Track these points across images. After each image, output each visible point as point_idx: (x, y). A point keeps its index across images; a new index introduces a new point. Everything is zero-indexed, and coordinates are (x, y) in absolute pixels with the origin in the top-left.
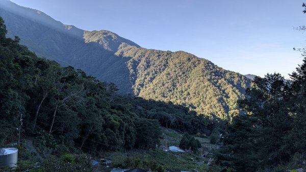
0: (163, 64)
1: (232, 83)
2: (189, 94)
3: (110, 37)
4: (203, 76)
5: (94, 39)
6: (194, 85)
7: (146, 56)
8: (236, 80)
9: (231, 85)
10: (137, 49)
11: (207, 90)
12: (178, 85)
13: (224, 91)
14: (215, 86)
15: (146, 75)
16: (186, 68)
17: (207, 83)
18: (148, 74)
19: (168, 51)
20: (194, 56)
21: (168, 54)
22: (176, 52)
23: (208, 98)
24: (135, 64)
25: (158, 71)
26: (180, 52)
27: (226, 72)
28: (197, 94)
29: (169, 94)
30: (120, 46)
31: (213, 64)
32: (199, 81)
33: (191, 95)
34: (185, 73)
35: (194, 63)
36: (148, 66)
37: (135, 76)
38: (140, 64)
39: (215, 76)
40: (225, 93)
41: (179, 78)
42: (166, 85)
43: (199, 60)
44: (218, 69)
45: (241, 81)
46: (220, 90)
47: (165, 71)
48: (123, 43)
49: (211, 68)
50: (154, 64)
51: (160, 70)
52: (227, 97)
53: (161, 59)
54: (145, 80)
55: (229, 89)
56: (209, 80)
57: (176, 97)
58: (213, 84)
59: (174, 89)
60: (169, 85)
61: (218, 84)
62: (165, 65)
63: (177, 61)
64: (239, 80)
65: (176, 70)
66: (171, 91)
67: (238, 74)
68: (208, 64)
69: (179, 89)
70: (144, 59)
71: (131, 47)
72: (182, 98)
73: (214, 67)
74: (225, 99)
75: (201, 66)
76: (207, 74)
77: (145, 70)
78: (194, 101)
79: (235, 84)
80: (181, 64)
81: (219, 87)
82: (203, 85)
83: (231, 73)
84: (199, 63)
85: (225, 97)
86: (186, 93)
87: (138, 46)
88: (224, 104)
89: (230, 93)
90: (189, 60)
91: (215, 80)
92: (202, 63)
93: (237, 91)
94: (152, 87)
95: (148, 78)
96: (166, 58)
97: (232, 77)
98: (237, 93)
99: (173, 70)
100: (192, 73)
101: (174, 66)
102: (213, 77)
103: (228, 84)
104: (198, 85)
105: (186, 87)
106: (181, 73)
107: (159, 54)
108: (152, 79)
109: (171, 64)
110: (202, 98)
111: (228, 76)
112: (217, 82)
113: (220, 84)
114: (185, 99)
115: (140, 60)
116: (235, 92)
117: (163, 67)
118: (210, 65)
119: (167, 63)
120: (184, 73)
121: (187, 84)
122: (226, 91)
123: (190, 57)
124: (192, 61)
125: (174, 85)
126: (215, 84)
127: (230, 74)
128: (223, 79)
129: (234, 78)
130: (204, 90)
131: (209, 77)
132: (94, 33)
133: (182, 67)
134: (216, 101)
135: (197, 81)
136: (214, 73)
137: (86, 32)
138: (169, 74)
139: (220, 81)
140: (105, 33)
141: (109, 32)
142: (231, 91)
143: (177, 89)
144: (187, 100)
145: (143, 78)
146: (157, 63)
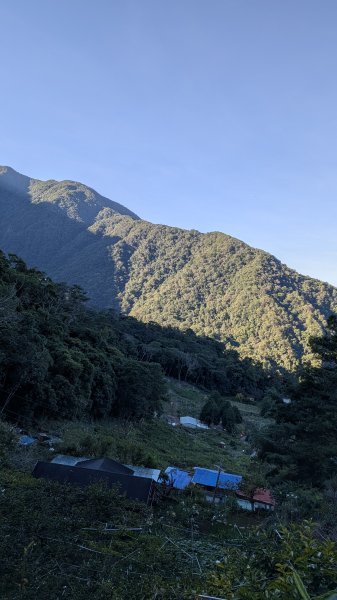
0: (181, 255)
1: (313, 301)
2: (227, 317)
3: (82, 195)
4: (257, 284)
5: (50, 197)
6: (238, 300)
7: (150, 236)
8: (320, 296)
9: (311, 305)
10: (132, 221)
11: (263, 312)
12: (208, 298)
13: (295, 317)
14: (280, 305)
15: (146, 274)
16: (226, 266)
17: (264, 298)
18: (151, 272)
19: (193, 231)
20: (243, 245)
21: (192, 236)
22: (209, 234)
23: (264, 327)
24: (127, 252)
25: (171, 267)
26: (217, 234)
27: (302, 279)
28: (242, 318)
29: (189, 315)
30: (100, 213)
31: (278, 262)
32: (249, 292)
33: (232, 320)
34: (224, 276)
35: (241, 257)
36: (152, 258)
37: (125, 275)
38: (136, 253)
39: (282, 285)
40: (297, 320)
41: (211, 284)
42: (185, 297)
43: (252, 252)
44: (287, 273)
45: (330, 299)
46: (289, 313)
47: (184, 270)
48: (106, 209)
49: (274, 269)
50: (163, 254)
51: (174, 266)
52: (302, 327)
53: (178, 245)
54: (145, 284)
55: (306, 312)
56: (268, 292)
57: (203, 320)
58: (276, 300)
59: (199, 306)
60: (190, 296)
61: (285, 302)
62: (184, 258)
63: (209, 251)
64: (326, 297)
65: (207, 268)
66: (194, 309)
67: (325, 285)
68: (269, 260)
69: (210, 306)
70: (144, 243)
71: (121, 217)
72: (214, 324)
73: (280, 268)
74: (296, 331)
75: (256, 264)
76: (265, 280)
77: (144, 265)
78: (237, 331)
79: (319, 303)
80: (217, 257)
81: (286, 307)
82: (256, 301)
83: (313, 283)
84: (251, 259)
85: (298, 327)
86: (221, 314)
87: (135, 217)
88: (294, 341)
89: (307, 321)
90: (233, 250)
91: (281, 294)
92: (258, 258)
93: (321, 317)
94: (156, 299)
95: (151, 280)
96: (188, 243)
97: (313, 290)
98: (320, 322)
99: (201, 268)
100: (237, 275)
101: (202, 260)
102: (277, 287)
103: (305, 303)
104: (246, 301)
105: (223, 303)
106: (215, 276)
107: (175, 234)
108: (157, 284)
109: (197, 256)
110: (252, 325)
111: (305, 287)
112: (285, 297)
113: (289, 302)
114: (219, 326)
115: (136, 245)
116: (316, 319)
117: (182, 261)
118: (272, 262)
119: (190, 254)
120: (220, 275)
121: (225, 298)
122: (299, 317)
123: (235, 246)
124: (238, 253)
125: (200, 298)
126: (279, 301)
127: (311, 284)
128: (295, 293)
129: (317, 291)
130: (258, 310)
131: (269, 287)
132: (51, 184)
133: (218, 263)
134: (279, 335)
135: (245, 292)
136: (280, 279)
137: (35, 181)
138: (192, 275)
139: (289, 296)
140: (72, 186)
141: (80, 184)
142: (309, 317)
143: (205, 306)
144: (223, 328)
145: (140, 281)
146: (170, 252)
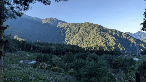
0: (77, 30)
2: (90, 42)
3: (54, 20)
4: (96, 33)
5: (46, 22)
6: (92, 37)
7: (70, 27)
9: (111, 36)
10: (65, 24)
11: (98, 39)
12: (84, 38)
14: (103, 37)
15: (69, 36)
16: (88, 30)
17: (98, 36)
18: (70, 35)
19: (80, 23)
20: (92, 24)
21: (80, 24)
22: (84, 23)
23: (99, 43)
24: (65, 31)
25: (75, 33)
26: (86, 23)
27: (109, 29)
28: (93, 42)
29: (80, 44)
30: (58, 24)
31: (102, 27)
32: (94, 35)
34: (88, 32)
36: (71, 32)
37: (64, 37)
38: (67, 31)
39: (103, 32)
40: (108, 40)
41: (85, 35)
43: (95, 25)
44: (104, 29)
45: (117, 33)
46: (105, 38)
47: (78, 33)
48: (60, 23)
49: (101, 28)
50: (73, 30)
51: (76, 33)
53: (77, 27)
55: (110, 37)
57: (84, 44)
58: (101, 36)
59: (82, 41)
60: (80, 39)
61: (104, 36)
63: (84, 27)
64: (115, 33)
65: (84, 31)
66: (81, 42)
67: (115, 30)
69: (85, 41)
70: (68, 28)
71: (63, 24)
72: (86, 45)
73: (102, 28)
75: (96, 28)
76: (99, 32)
79: (114, 35)
80: (86, 28)
82: (96, 37)
83: (111, 30)
84: (95, 27)
85: (108, 42)
86: (88, 42)
87: (67, 23)
88: (107, 45)
90: (90, 26)
91: (103, 34)
92: (96, 26)
93: (114, 38)
94: (72, 41)
95: (70, 37)
96: (79, 26)
98: (114, 39)
99: (82, 32)
100: (91, 31)
102: (102, 33)
104: (94, 37)
105: (88, 39)
106: (86, 33)
107: (76, 25)
108: (72, 37)
110: (96, 43)
111: (110, 31)
113: (105, 36)
114: (88, 45)
118: (100, 27)
119: (80, 29)
120: (87, 32)
121: (89, 38)
122: (108, 39)
123: (90, 25)
124: (91, 26)
125: (82, 39)
126: (102, 36)
127: (111, 31)
128: (107, 33)
129: (113, 32)
130: (97, 39)
132: (46, 19)
133: (86, 30)
134: (103, 44)
136: (103, 30)
137: (43, 19)
138: (80, 34)
139: (105, 34)
140: (51, 19)
141: (53, 18)
142: (111, 38)
143: (84, 41)
144: (89, 45)
145: (68, 38)
146: (75, 29)
